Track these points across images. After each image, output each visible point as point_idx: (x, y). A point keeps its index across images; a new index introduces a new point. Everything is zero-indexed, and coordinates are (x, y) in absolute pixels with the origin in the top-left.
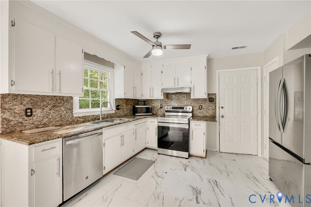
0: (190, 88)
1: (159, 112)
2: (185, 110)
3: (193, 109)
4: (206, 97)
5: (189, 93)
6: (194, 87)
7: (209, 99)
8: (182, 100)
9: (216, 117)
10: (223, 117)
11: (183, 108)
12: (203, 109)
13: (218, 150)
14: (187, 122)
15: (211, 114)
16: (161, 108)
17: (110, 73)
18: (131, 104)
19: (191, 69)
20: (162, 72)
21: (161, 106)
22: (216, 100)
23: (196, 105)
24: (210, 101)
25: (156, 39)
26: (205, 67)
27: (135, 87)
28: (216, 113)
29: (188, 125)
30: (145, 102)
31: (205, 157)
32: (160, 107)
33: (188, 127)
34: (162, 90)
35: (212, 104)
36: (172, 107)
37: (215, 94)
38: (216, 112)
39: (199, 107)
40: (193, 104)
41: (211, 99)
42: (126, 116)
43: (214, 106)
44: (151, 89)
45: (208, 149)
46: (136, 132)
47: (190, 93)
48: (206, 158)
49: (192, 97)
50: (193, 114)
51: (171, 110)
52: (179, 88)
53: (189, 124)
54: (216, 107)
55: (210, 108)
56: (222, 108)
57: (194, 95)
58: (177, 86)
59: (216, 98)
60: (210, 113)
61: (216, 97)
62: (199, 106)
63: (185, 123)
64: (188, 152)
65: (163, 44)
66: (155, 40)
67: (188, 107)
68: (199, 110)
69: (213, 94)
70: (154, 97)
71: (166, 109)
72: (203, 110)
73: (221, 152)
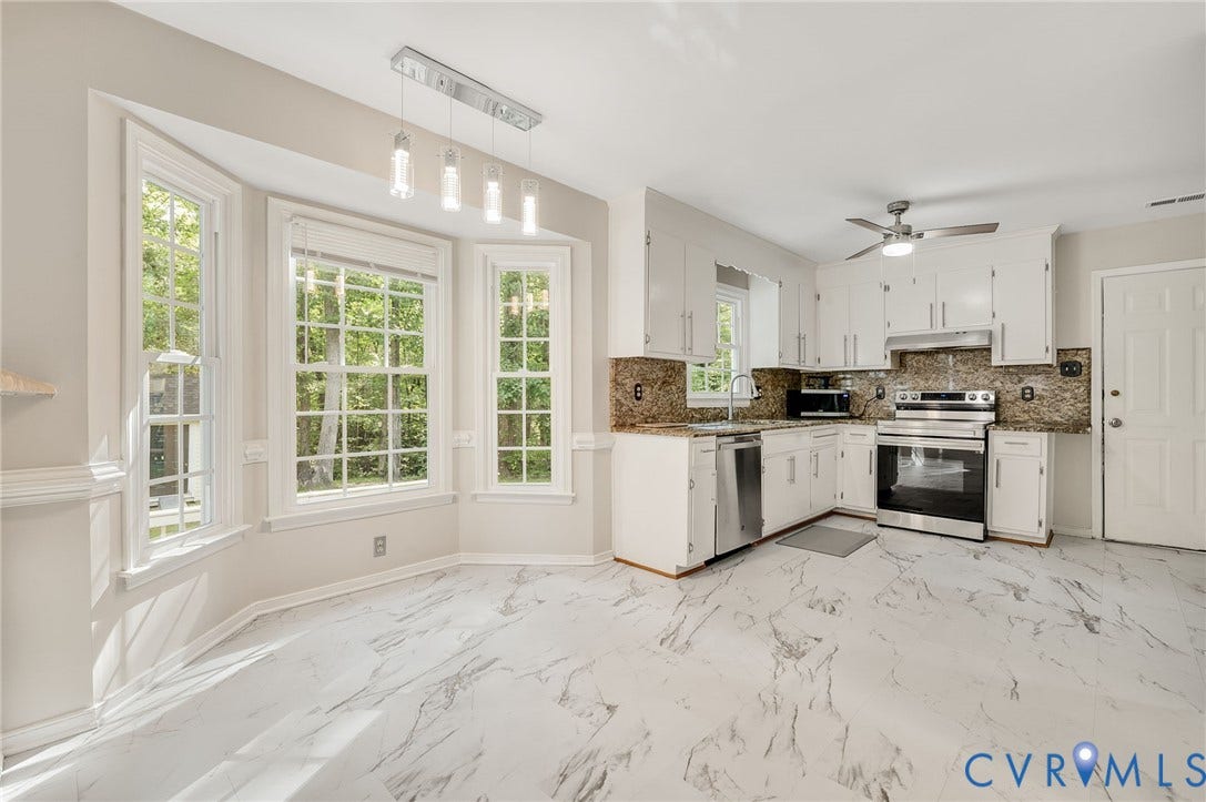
0: (991, 334)
1: (870, 410)
2: (967, 401)
3: (997, 399)
4: (1050, 359)
5: (985, 349)
6: (1003, 328)
7: (1063, 365)
8: (958, 371)
9: (1090, 425)
10: (1117, 424)
11: (960, 396)
12: (1039, 399)
13: (1099, 536)
14: (981, 434)
15: (1070, 413)
16: (880, 397)
17: (739, 302)
18: (783, 386)
19: (993, 275)
20: (887, 288)
21: (880, 391)
22: (1090, 367)
23: (1010, 385)
24: (1064, 374)
25: (894, 217)
26: (1047, 266)
27: (802, 336)
28: (1089, 413)
29: (983, 442)
30: (828, 379)
31: (1044, 543)
32: (875, 395)
33: (982, 450)
34: (890, 341)
35: (1072, 383)
36: (919, 393)
37: (1089, 350)
38: (1089, 408)
39: (1023, 394)
40: (998, 384)
41: (1071, 366)
42: (772, 417)
43: (1082, 389)
44: (850, 342)
45: (1058, 529)
46: (817, 456)
47: (989, 350)
48: (1048, 545)
49: (996, 360)
50: (997, 416)
51: (919, 401)
52: (947, 336)
53: (986, 439)
54: (1089, 393)
55: (1068, 395)
56: (1115, 393)
57: (1003, 356)
58: (939, 330)
59: (1090, 362)
60: (1067, 410)
61: (1089, 358)
62: (1023, 389)
63: (972, 436)
64: (982, 522)
65: (915, 230)
66: (890, 220)
67: (979, 394)
68: (1021, 403)
69: (1078, 349)
70: (859, 363)
71: (899, 401)
72: (1036, 402)
73: (1112, 541)
